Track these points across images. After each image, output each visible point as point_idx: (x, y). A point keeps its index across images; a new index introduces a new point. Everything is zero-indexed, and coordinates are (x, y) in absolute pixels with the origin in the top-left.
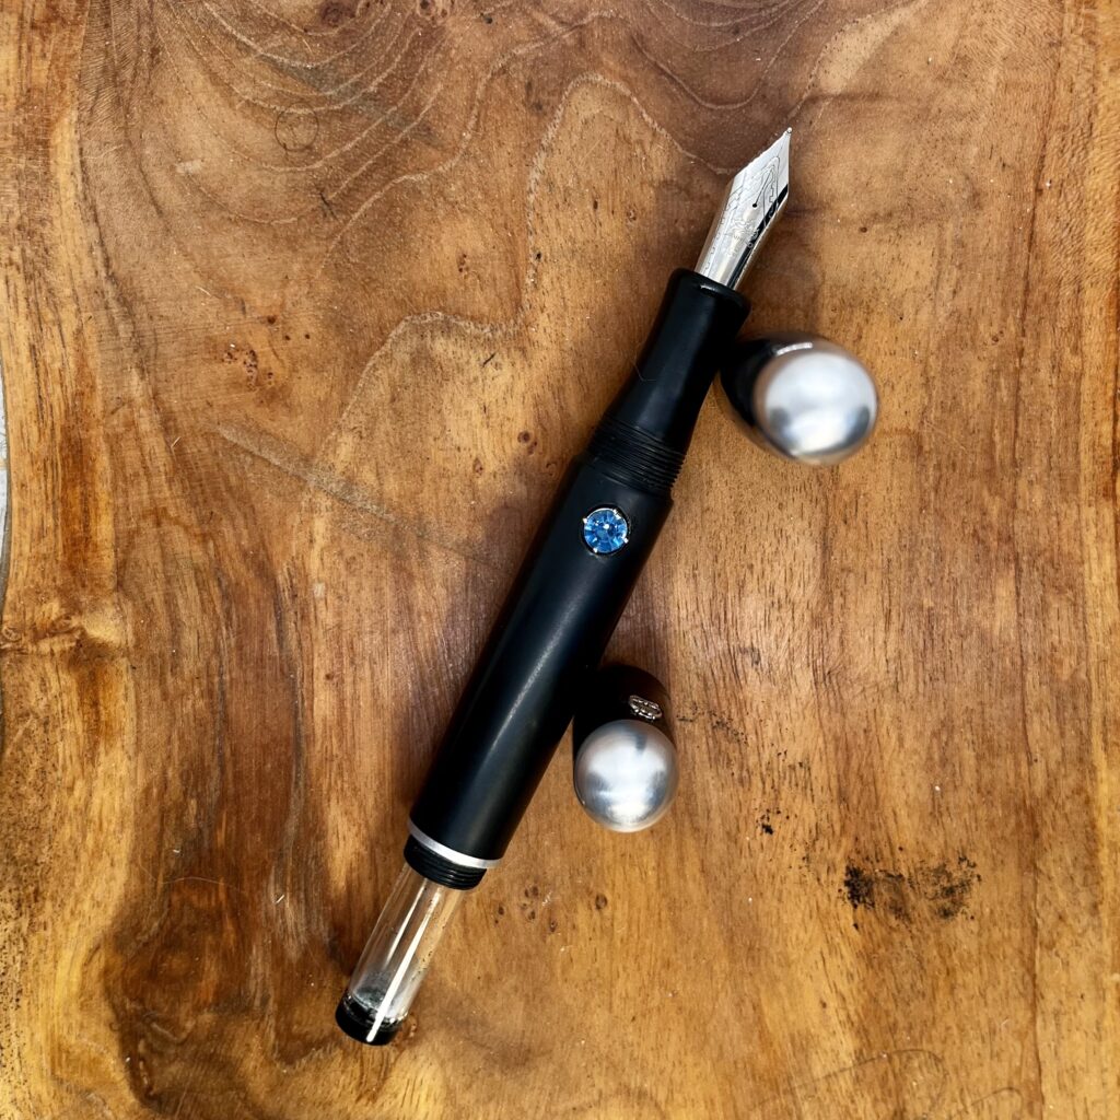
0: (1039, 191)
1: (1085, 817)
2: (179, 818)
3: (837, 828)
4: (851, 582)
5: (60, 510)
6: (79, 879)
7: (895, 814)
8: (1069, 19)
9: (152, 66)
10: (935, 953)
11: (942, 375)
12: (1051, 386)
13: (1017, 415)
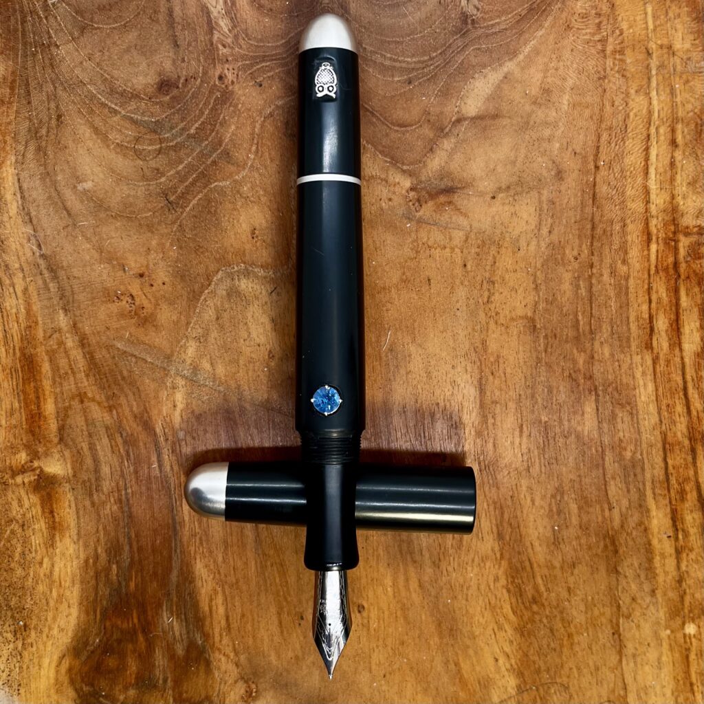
0: (597, 167)
1: (645, 539)
2: (107, 576)
3: (498, 555)
4: (498, 409)
5: (22, 398)
6: (50, 615)
7: (532, 545)
8: (609, 62)
9: (58, 126)
10: (560, 625)
11: (545, 282)
12: (610, 284)
13: (591, 303)
